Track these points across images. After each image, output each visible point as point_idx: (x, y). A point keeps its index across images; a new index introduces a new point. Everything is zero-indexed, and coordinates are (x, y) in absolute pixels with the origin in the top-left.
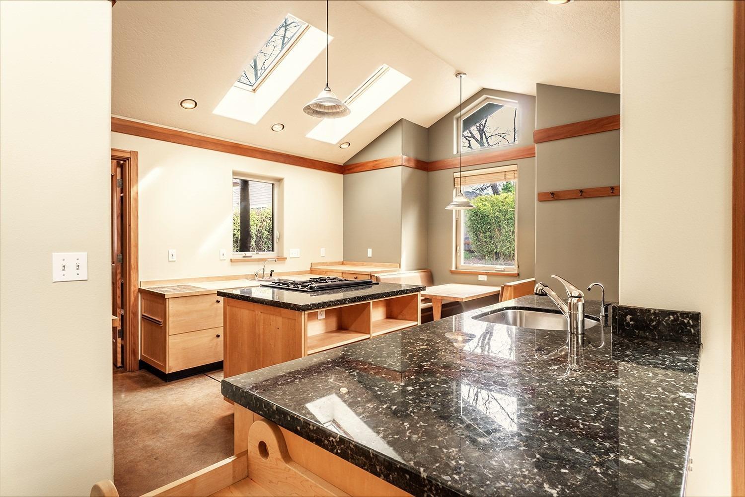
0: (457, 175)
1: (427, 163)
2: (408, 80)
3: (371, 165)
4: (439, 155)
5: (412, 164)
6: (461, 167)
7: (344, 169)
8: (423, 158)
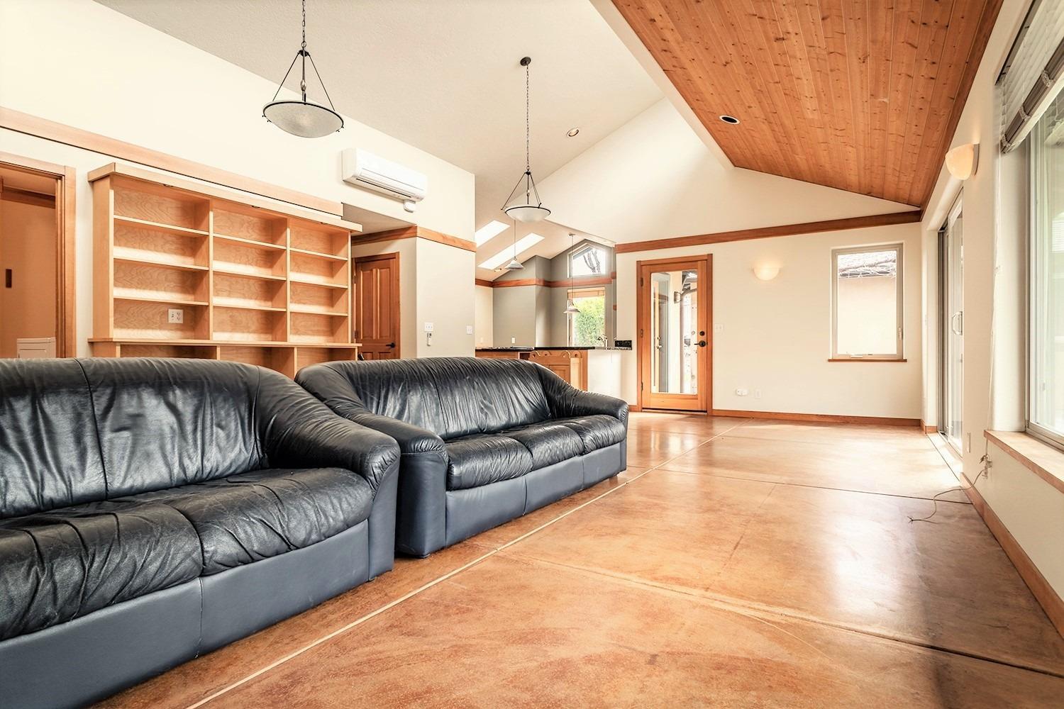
0: (569, 291)
1: (550, 282)
2: (543, 238)
3: (514, 283)
4: (558, 278)
5: (542, 284)
6: (573, 286)
7: (493, 284)
8: (547, 279)
